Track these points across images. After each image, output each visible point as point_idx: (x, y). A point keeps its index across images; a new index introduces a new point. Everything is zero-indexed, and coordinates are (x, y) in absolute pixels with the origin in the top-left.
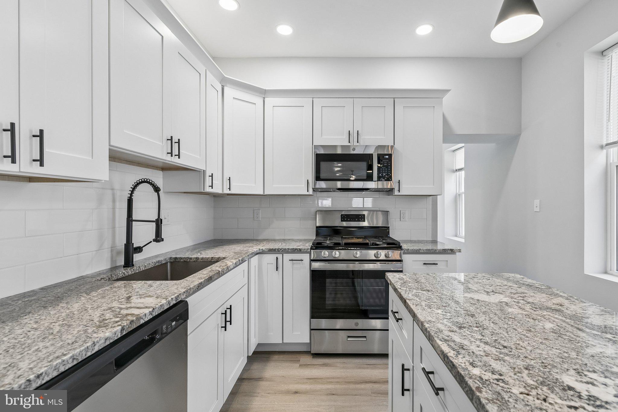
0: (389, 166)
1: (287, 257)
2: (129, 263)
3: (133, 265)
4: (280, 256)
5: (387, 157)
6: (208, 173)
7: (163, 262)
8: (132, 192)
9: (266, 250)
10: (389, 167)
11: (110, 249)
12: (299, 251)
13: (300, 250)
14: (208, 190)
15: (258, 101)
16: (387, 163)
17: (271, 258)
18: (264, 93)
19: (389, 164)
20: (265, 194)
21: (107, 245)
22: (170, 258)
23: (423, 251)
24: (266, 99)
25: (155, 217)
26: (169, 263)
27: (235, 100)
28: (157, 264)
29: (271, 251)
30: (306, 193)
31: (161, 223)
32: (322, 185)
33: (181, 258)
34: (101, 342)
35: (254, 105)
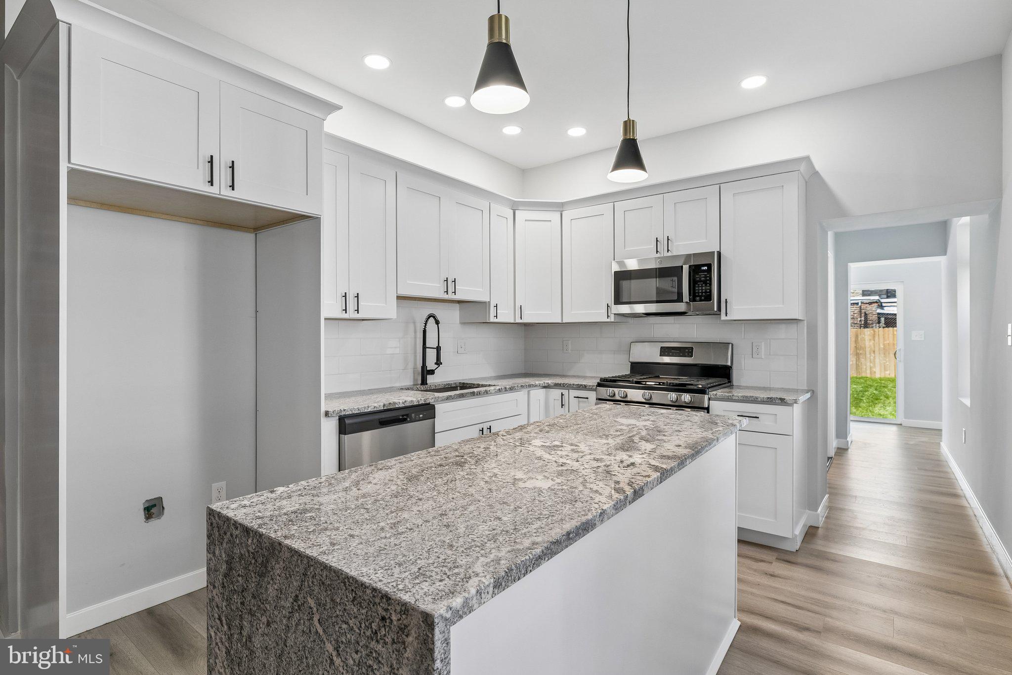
0: (708, 280)
1: (574, 393)
2: (424, 382)
3: (427, 384)
4: (565, 392)
5: (705, 268)
6: (492, 304)
7: (453, 386)
8: (426, 324)
9: (552, 385)
10: (708, 282)
11: (412, 370)
12: (584, 388)
13: (585, 386)
14: (493, 319)
15: (555, 216)
16: (706, 277)
17: (556, 393)
18: (560, 207)
19: (708, 278)
20: (564, 322)
21: (411, 366)
22: (460, 383)
23: (737, 398)
24: (564, 213)
25: (436, 345)
26: (458, 387)
27: (527, 222)
28: (447, 386)
29: (557, 386)
30: (605, 319)
31: (440, 350)
32: (625, 309)
33: (467, 384)
34: (372, 407)
35: (549, 223)
